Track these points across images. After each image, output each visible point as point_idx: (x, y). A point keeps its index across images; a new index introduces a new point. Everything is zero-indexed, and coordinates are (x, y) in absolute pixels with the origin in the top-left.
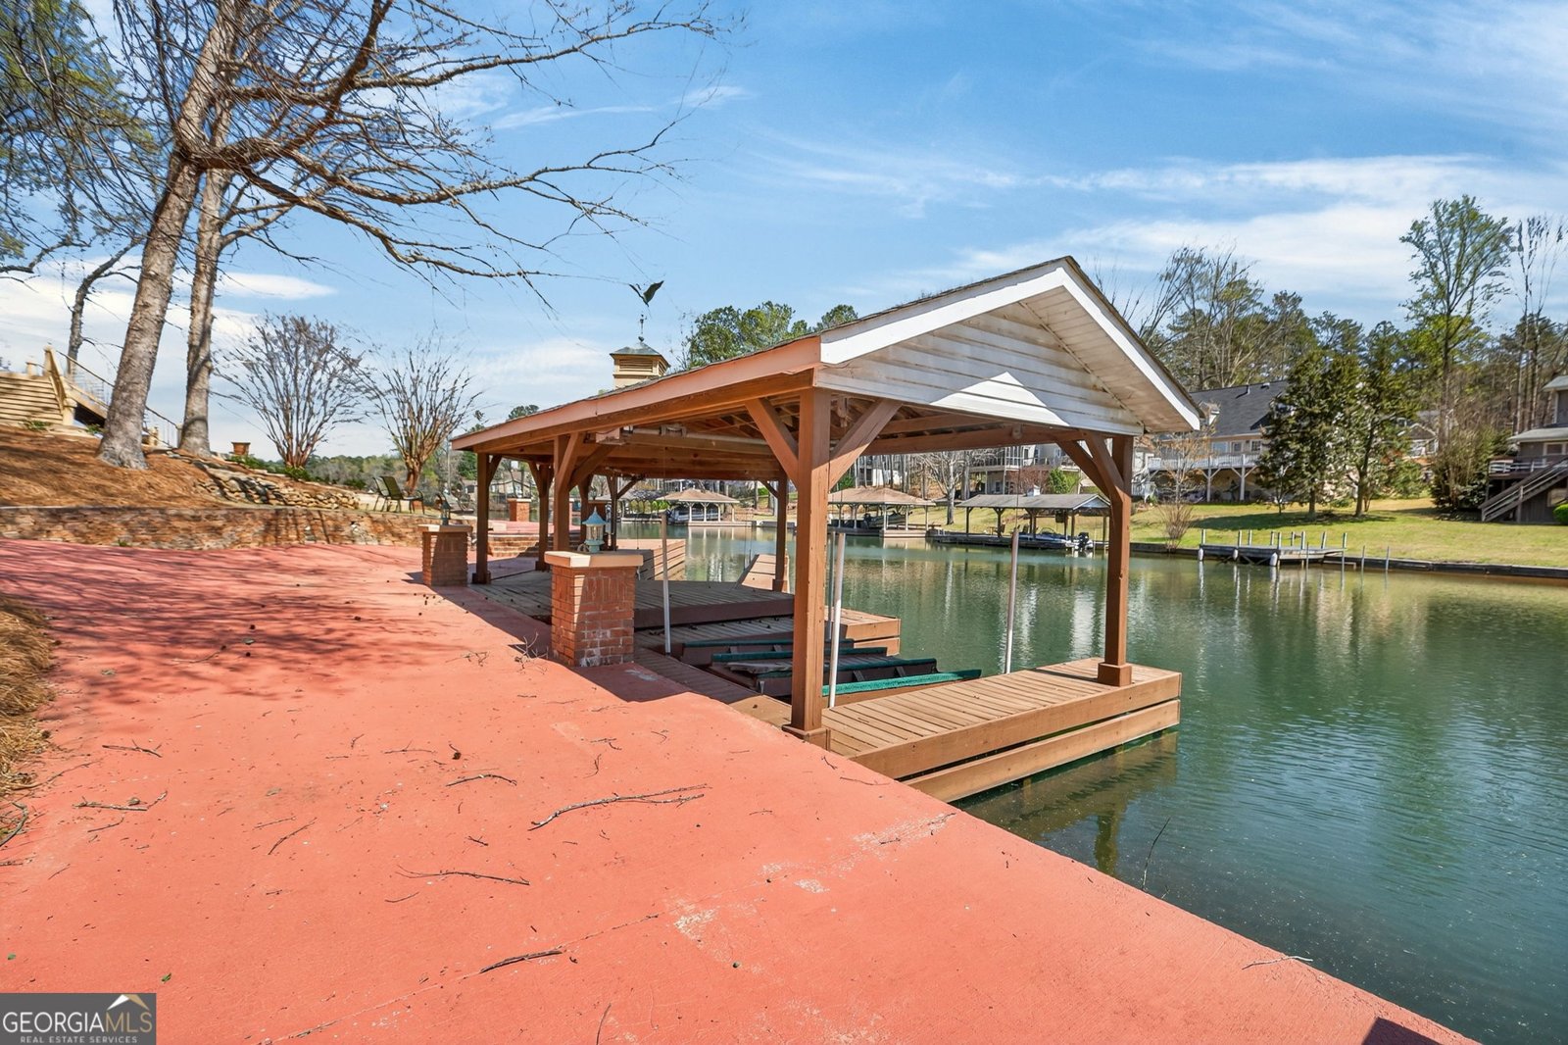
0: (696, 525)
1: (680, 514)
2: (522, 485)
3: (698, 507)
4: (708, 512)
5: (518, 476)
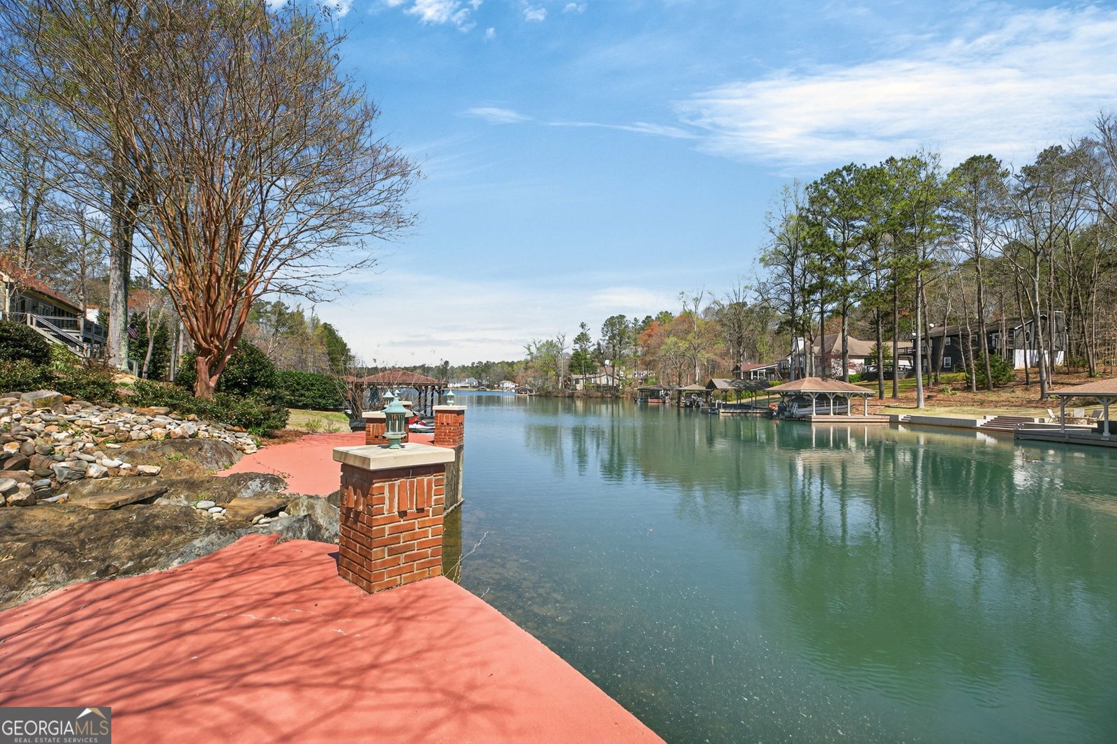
0: (822, 421)
1: (800, 407)
2: (613, 377)
3: (822, 398)
4: (835, 404)
5: (610, 370)
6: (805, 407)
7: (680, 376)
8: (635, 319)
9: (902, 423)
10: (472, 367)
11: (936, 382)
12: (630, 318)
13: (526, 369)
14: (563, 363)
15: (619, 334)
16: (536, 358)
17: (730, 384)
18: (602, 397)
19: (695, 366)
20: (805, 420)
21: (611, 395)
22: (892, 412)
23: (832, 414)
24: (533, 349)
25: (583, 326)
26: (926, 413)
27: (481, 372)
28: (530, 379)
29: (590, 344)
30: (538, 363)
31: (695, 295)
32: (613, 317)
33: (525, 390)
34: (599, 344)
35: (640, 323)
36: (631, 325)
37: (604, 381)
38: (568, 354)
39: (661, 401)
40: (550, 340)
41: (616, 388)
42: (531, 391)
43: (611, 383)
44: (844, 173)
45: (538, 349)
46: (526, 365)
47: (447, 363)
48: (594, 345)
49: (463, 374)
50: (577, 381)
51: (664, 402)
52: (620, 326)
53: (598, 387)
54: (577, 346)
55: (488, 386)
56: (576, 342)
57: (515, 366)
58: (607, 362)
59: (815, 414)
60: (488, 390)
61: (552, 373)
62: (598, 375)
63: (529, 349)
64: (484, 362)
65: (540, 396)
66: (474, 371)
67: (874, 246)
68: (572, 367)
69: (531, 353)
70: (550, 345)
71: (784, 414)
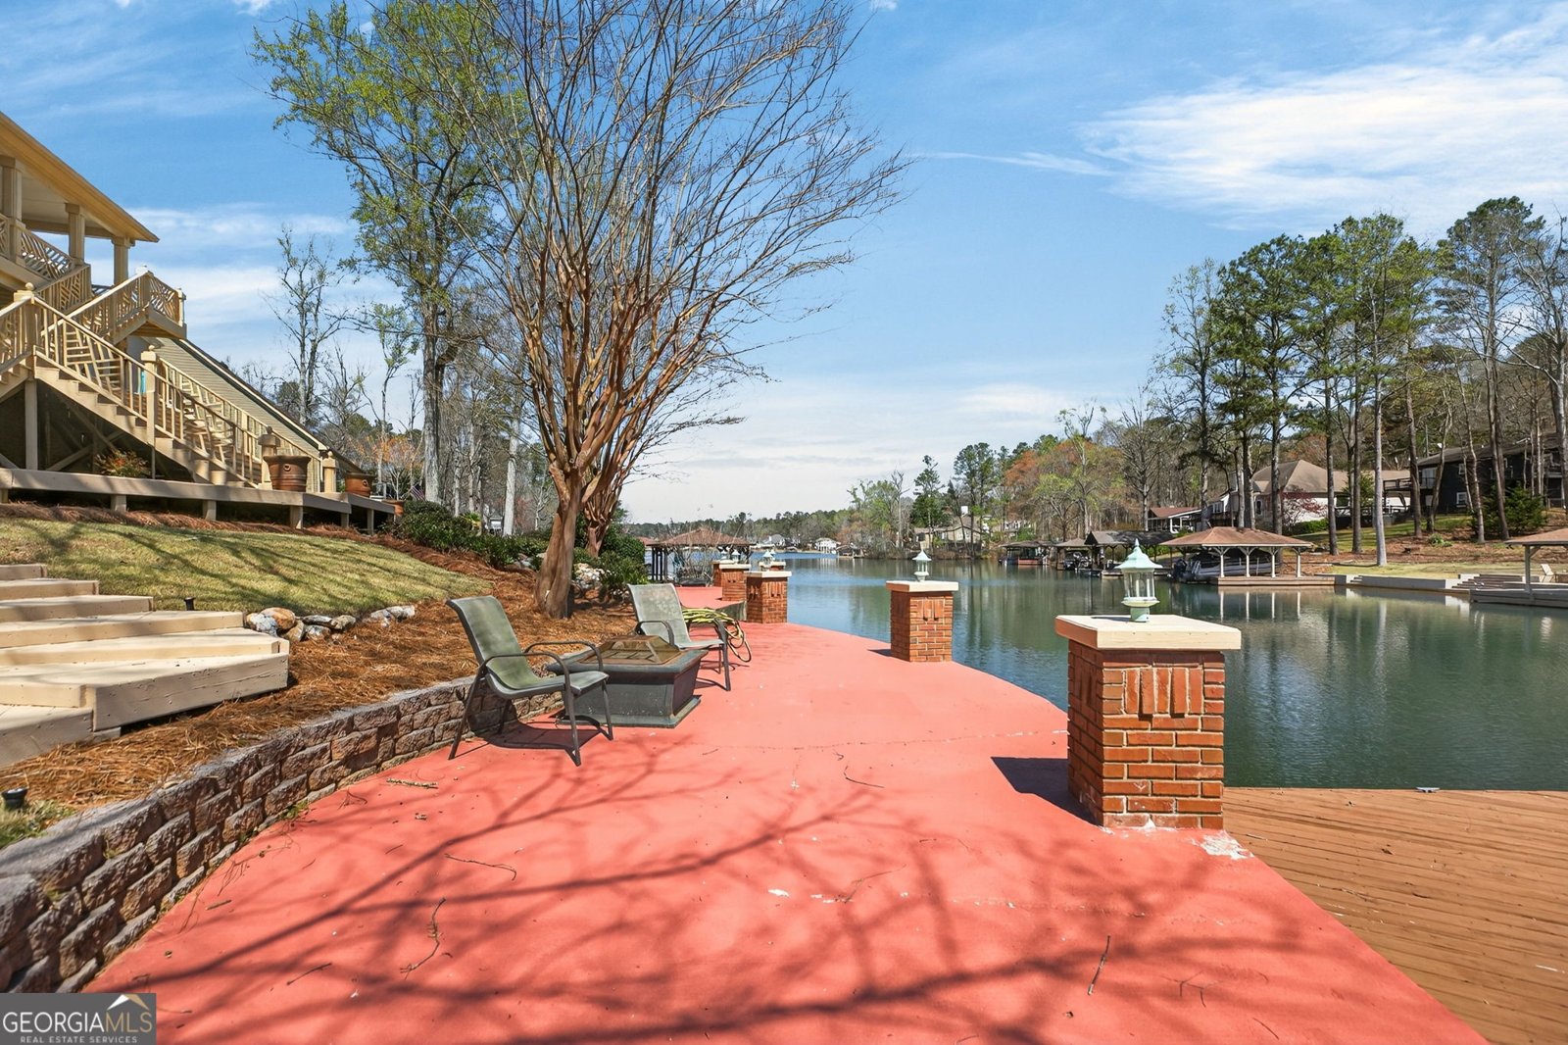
0: (1234, 584)
1: (1203, 566)
3: (1235, 555)
4: (1252, 562)
6: (1211, 566)
7: (1064, 527)
8: (1004, 449)
9: (1352, 586)
10: (778, 521)
11: (1429, 530)
12: (995, 448)
13: (851, 521)
14: (900, 514)
15: (981, 470)
16: (865, 506)
17: (1116, 537)
18: (957, 559)
19: (1084, 513)
20: (1211, 584)
21: (971, 555)
22: (1339, 571)
23: (1248, 575)
24: (860, 495)
25: (927, 460)
26: (1386, 572)
27: (789, 526)
28: (858, 536)
29: (938, 486)
30: (868, 512)
31: (1082, 414)
32: (970, 447)
33: (850, 550)
34: (950, 485)
35: (1011, 453)
36: (996, 457)
37: (959, 536)
38: (909, 499)
39: (1036, 562)
40: (883, 481)
41: (978, 546)
42: (858, 552)
43: (968, 539)
44: (1274, 247)
45: (867, 493)
46: (851, 516)
47: (742, 515)
48: (943, 486)
49: (766, 530)
50: (922, 537)
51: (1041, 564)
52: (981, 458)
53: (951, 544)
54: (920, 489)
55: (799, 546)
56: (918, 484)
57: (836, 518)
58: (965, 509)
59: (1222, 575)
60: (800, 551)
61: (885, 527)
62: (951, 528)
63: (854, 494)
64: (793, 513)
65: (870, 558)
66: (781, 526)
67: (1323, 343)
68: (914, 519)
69: (857, 500)
70: (884, 487)
71: (1182, 576)
